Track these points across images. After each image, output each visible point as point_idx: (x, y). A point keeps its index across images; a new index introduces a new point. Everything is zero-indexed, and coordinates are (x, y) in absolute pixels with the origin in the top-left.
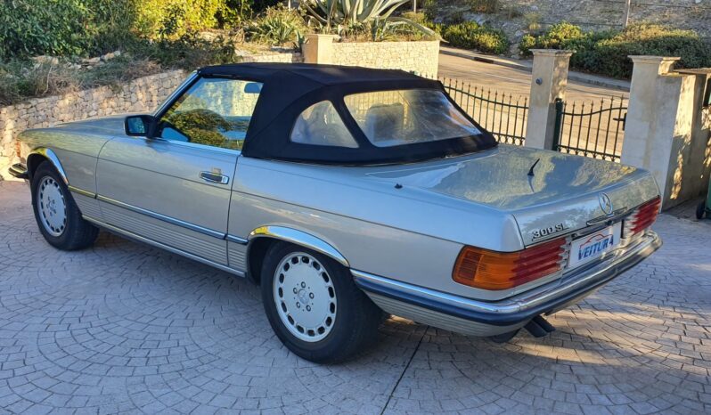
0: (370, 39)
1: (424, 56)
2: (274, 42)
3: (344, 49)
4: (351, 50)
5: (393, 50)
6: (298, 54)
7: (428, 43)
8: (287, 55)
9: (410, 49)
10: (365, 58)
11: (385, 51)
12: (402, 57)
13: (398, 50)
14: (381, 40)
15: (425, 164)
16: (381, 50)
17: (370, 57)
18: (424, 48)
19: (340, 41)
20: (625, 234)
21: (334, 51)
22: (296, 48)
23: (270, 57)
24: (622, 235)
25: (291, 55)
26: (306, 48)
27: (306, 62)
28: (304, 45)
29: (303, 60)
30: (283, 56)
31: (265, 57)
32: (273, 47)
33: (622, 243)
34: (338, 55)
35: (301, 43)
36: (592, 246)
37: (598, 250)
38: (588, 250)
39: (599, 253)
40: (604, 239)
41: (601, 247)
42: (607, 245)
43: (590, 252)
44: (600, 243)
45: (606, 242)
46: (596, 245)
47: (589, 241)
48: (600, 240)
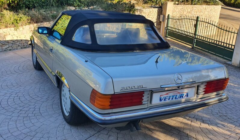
0: (191, 4)
1: (213, 11)
2: (154, 4)
3: (178, 7)
4: (182, 8)
5: (199, 8)
6: (160, 9)
7: (215, 6)
8: (156, 9)
9: (206, 8)
10: (187, 11)
11: (195, 8)
12: (203, 11)
13: (201, 8)
14: (195, 4)
15: (118, 53)
16: (194, 8)
17: (189, 10)
18: (213, 8)
19: (178, 4)
20: (199, 93)
21: (174, 8)
22: (160, 6)
23: (149, 9)
24: (197, 93)
25: (157, 9)
26: (163, 7)
27: (163, 11)
28: (163, 6)
29: (162, 11)
30: (154, 9)
31: (147, 9)
32: (153, 6)
33: (197, 97)
34: (175, 9)
35: (162, 5)
36: (170, 96)
37: (176, 98)
38: (167, 98)
39: (177, 100)
40: (180, 94)
41: (177, 97)
42: (182, 97)
43: (169, 99)
44: (176, 95)
45: (182, 95)
46: (173, 96)
47: (167, 94)
48: (176, 94)
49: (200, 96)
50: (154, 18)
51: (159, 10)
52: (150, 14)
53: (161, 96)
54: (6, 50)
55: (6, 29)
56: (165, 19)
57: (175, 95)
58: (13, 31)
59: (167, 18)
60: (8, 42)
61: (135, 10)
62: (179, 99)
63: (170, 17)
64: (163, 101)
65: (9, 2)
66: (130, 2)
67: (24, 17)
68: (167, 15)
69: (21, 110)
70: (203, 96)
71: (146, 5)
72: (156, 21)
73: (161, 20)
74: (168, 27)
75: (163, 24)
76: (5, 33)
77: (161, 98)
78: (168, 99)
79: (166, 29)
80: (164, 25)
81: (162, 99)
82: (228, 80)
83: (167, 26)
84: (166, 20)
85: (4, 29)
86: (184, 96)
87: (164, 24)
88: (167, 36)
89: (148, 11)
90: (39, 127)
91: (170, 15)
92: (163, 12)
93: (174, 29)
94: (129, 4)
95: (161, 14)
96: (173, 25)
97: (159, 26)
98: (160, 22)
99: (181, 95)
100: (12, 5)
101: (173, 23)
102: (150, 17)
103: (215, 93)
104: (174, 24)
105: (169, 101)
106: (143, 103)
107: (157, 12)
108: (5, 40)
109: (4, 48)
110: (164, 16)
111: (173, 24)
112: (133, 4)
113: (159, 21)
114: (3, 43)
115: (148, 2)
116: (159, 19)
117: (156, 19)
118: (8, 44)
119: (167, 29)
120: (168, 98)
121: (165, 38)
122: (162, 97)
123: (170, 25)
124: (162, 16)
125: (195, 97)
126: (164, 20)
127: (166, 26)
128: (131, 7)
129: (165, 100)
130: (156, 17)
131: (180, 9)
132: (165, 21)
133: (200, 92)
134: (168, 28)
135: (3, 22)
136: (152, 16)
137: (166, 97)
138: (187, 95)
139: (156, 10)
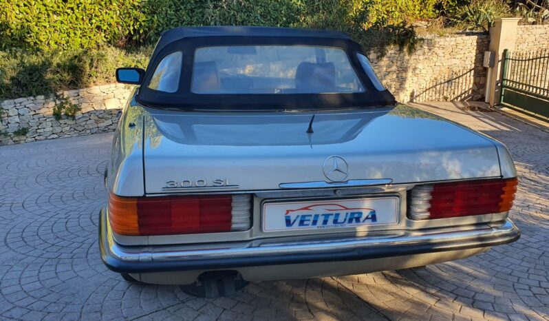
2: (470, 27)
3: (534, 31)
4: (543, 31)
6: (485, 36)
8: (473, 37)
19: (534, 23)
20: (413, 214)
21: (521, 32)
22: (485, 31)
23: (453, 39)
24: (409, 215)
25: (476, 37)
26: (493, 30)
27: (491, 43)
28: (491, 28)
29: (489, 42)
30: (468, 37)
31: (448, 39)
32: (468, 31)
33: (409, 224)
34: (525, 36)
35: (489, 26)
36: (317, 216)
37: (335, 221)
38: (307, 218)
39: (339, 226)
40: (350, 212)
41: (341, 219)
42: (358, 220)
43: (315, 222)
44: (337, 215)
45: (356, 215)
46: (327, 216)
47: (306, 208)
48: (337, 212)
49: (418, 224)
50: (469, 59)
51: (480, 41)
52: (456, 50)
53: (288, 212)
54: (107, 129)
55: (107, 86)
56: (496, 62)
57: (334, 212)
58: (123, 91)
59: (500, 58)
60: (110, 112)
61: (415, 42)
62: (347, 225)
63: (511, 56)
64: (296, 227)
65: (127, 32)
66: (402, 22)
67: (145, 60)
68: (500, 52)
69: (53, 245)
70: (428, 223)
71: (449, 30)
72: (473, 66)
73: (487, 63)
74: (504, 80)
75: (492, 73)
76: (105, 94)
77: (289, 217)
78: (311, 222)
79: (499, 85)
80: (494, 76)
81: (292, 222)
82: (517, 184)
83: (502, 78)
84: (500, 63)
85: (102, 86)
86: (362, 219)
87: (494, 73)
88: (502, 102)
89: (452, 43)
90: (64, 282)
91: (509, 51)
92: (493, 43)
93: (521, 86)
94: (401, 28)
95: (488, 50)
96: (518, 77)
97: (482, 78)
98: (486, 69)
99: (352, 214)
100: (134, 38)
101: (519, 71)
102: (457, 57)
103: (471, 220)
104: (522, 73)
105: (315, 228)
106: (234, 226)
107: (475, 44)
108: (104, 108)
109: (103, 125)
110: (494, 55)
111: (519, 73)
112: (410, 27)
113: (482, 65)
114: (101, 116)
115: (456, 23)
116: (483, 61)
117: (473, 61)
118: (110, 116)
119: (502, 86)
120: (312, 219)
121: (497, 107)
122: (293, 216)
123: (508, 76)
124: (488, 55)
125: (403, 225)
126: (493, 64)
127: (498, 79)
128: (406, 34)
129: (302, 223)
130: (474, 58)
131: (537, 36)
132: (496, 65)
133: (419, 210)
134: (505, 82)
135: (100, 70)
136: (462, 56)
137: (304, 216)
138: (374, 218)
139: (473, 39)
